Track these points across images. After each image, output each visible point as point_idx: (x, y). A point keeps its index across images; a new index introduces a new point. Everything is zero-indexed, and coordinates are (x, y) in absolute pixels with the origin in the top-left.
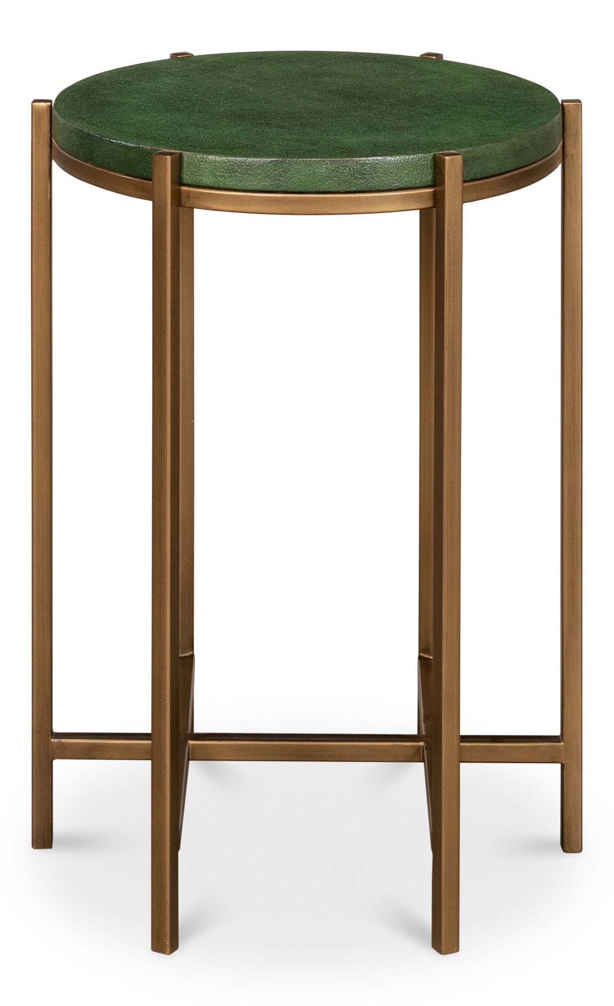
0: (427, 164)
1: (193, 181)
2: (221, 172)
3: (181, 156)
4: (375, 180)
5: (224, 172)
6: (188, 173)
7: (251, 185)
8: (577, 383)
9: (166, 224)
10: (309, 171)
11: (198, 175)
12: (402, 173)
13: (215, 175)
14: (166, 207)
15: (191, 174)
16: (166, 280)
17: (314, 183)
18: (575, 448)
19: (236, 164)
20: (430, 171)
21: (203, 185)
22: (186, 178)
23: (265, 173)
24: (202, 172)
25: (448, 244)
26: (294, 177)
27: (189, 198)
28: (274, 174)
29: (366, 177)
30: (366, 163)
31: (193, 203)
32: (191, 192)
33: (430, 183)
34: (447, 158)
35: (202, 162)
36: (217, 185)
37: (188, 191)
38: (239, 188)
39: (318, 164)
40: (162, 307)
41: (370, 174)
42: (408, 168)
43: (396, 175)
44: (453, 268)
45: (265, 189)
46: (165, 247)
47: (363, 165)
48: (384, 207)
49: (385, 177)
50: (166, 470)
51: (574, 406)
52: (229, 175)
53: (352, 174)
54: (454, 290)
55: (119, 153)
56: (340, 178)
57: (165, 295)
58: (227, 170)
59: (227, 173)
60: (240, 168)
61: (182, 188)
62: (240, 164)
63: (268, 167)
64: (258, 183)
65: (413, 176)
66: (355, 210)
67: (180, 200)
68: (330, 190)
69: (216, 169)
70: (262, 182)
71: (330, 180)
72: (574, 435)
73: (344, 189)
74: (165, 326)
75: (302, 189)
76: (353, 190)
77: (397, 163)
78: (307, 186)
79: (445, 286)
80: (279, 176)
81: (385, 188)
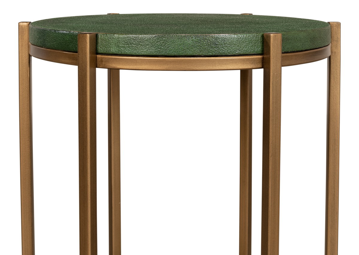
0: (258, 40)
1: (105, 51)
2: (123, 44)
3: (97, 36)
4: (224, 49)
5: (124, 44)
6: (102, 46)
7: (142, 52)
8: (336, 181)
9: (87, 78)
10: (181, 42)
11: (108, 47)
12: (242, 45)
13: (118, 46)
14: (86, 67)
15: (103, 47)
16: (86, 114)
17: (184, 50)
18: (334, 217)
19: (132, 38)
20: (260, 44)
21: (111, 53)
22: (100, 49)
23: (151, 44)
24: (110, 45)
25: (272, 91)
26: (170, 46)
27: (102, 62)
28: (157, 45)
29: (218, 47)
30: (218, 38)
31: (105, 65)
32: (103, 58)
33: (260, 52)
34: (272, 34)
35: (110, 38)
36: (120, 53)
37: (101, 58)
38: (134, 54)
39: (186, 38)
40: (84, 131)
41: (221, 45)
42: (246, 42)
43: (238, 46)
44: (275, 105)
45: (151, 54)
46: (86, 92)
47: (217, 39)
48: (230, 67)
49: (231, 47)
50: (88, 234)
51: (334, 194)
52: (128, 46)
53: (209, 44)
54: (276, 120)
55: (60, 38)
56: (201, 47)
57: (86, 123)
58: (126, 43)
59: (126, 45)
60: (135, 41)
61: (97, 56)
62: (134, 39)
63: (153, 40)
64: (147, 50)
65: (249, 47)
66: (211, 68)
67: (97, 64)
68: (194, 54)
69: (119, 43)
70: (150, 50)
71: (194, 48)
72: (334, 210)
73: (204, 54)
74: (87, 142)
75: (176, 54)
76: (210, 55)
77: (239, 39)
78: (180, 52)
79: (270, 117)
80: (160, 45)
81: (231, 54)
